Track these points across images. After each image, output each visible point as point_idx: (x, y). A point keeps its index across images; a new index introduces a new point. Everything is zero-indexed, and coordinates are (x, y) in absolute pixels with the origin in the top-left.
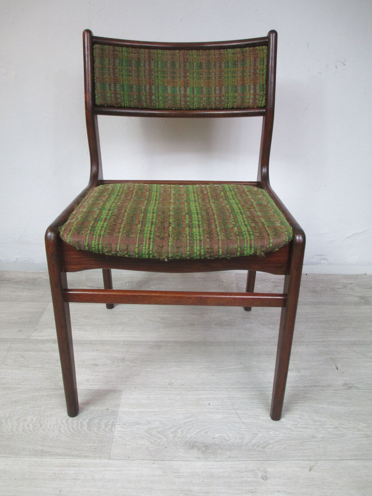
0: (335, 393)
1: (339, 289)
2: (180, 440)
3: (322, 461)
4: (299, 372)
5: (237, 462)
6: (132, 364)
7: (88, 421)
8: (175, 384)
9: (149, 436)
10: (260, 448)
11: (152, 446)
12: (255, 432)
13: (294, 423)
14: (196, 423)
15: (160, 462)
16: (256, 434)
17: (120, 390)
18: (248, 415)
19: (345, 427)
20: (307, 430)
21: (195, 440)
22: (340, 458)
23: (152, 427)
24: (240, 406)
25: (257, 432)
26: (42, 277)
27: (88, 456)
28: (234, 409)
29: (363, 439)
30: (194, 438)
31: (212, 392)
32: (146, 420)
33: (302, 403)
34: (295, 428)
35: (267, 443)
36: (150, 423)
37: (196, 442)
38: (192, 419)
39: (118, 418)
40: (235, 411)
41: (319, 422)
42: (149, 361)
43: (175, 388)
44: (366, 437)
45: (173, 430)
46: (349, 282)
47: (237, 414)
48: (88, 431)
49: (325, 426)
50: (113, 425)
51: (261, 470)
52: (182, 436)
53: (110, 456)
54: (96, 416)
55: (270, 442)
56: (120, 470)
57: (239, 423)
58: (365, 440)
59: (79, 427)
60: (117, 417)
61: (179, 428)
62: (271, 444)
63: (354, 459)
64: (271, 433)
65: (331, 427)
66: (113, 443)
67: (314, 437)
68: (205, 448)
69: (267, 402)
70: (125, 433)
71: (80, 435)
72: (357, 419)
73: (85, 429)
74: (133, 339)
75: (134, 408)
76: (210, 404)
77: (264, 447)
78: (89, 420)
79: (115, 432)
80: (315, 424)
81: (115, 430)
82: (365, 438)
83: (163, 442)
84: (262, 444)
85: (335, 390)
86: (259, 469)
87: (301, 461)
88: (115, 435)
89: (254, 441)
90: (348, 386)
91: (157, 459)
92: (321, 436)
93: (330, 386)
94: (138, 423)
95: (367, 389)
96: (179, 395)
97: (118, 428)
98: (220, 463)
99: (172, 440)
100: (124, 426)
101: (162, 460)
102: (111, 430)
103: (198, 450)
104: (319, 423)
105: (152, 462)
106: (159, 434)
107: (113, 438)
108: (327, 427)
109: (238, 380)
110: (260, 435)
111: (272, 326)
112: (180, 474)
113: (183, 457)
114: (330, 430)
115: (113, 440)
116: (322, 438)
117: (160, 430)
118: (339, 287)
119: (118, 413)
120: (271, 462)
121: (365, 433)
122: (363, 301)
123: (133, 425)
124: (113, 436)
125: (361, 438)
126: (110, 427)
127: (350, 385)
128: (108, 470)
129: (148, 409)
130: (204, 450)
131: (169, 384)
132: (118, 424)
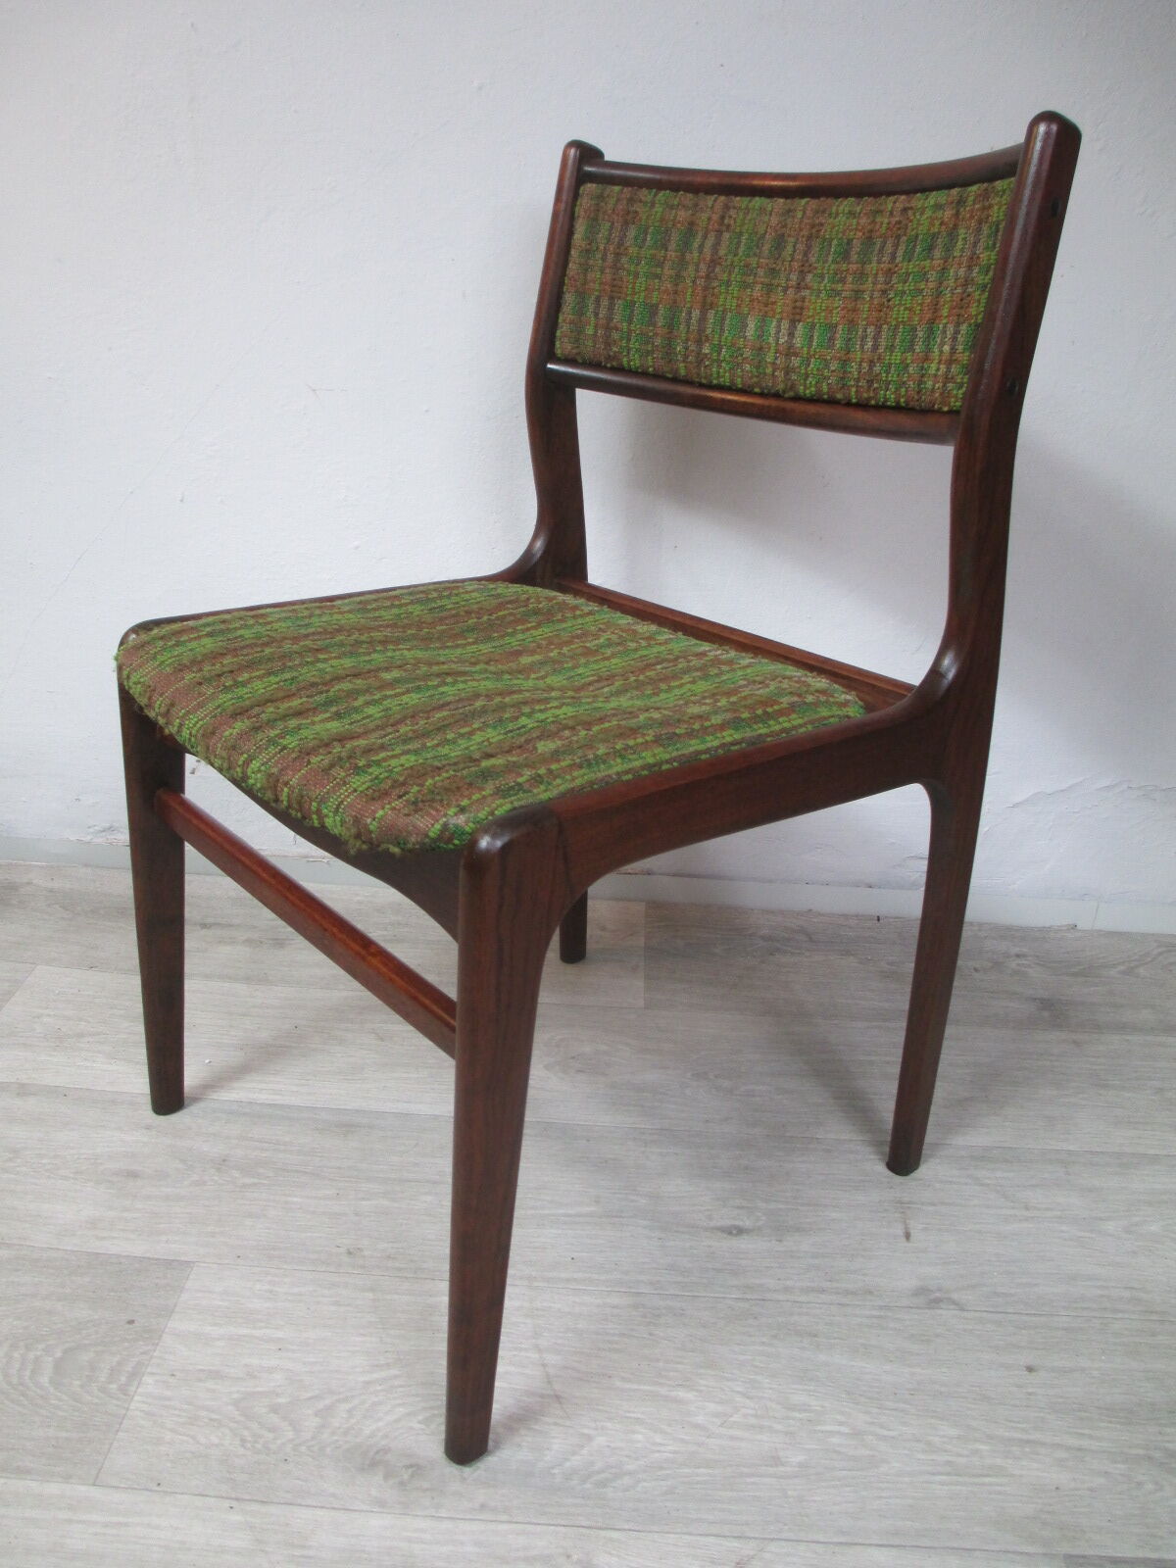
0: (881, 1317)
1: (976, 970)
2: (337, 1441)
3: (783, 1543)
4: (780, 1241)
5: (505, 1527)
6: (248, 1181)
7: (59, 1354)
8: (366, 1253)
9: (242, 1419)
10: (588, 1486)
11: (241, 1451)
12: (586, 1431)
13: (719, 1408)
14: (403, 1386)
15: (255, 1507)
16: (590, 1438)
17: (188, 1262)
18: (578, 1371)
19: (886, 1433)
20: (759, 1437)
21: (383, 1443)
22: (842, 1539)
23: (259, 1389)
24: (560, 1341)
25: (592, 1432)
26: (34, 882)
27: (28, 1472)
28: (538, 1349)
29: (938, 1478)
30: (386, 1436)
32: (246, 1365)
33: (763, 1343)
34: (722, 1425)
35: (614, 1470)
36: (255, 1377)
37: (386, 1450)
38: (393, 1372)
39: (156, 1354)
40: (537, 1356)
41: (805, 1411)
42: (306, 1173)
43: (363, 1267)
44: (948, 1474)
45: (320, 1405)
46: (1016, 950)
47: (542, 1365)
48: (52, 1390)
49: (819, 1428)
50: (136, 1374)
51: (575, 1557)
52: (345, 1426)
53: (98, 1474)
54: (86, 1342)
55: (631, 1467)
56: (120, 1524)
57: (541, 1396)
58: (942, 1483)
59: (28, 1373)
60: (155, 1351)
61: (346, 1400)
62: (630, 1473)
63: (892, 1546)
64: (639, 1437)
65: (839, 1433)
66: (120, 1433)
67: (776, 1461)
68: (410, 1471)
69: (651, 1334)
70: (168, 1403)
71: (22, 1398)
72: (933, 1411)
73: (44, 1380)
74: (272, 1097)
75: (215, 1325)
77: (603, 1484)
78: (65, 1352)
79: (136, 1398)
80: (788, 1418)
81: (135, 1392)
82: (944, 1477)
83: (279, 1442)
84: (598, 1473)
85: (881, 1308)
86: (568, 1557)
87: (711, 1539)
88: (133, 1406)
89: (576, 1461)
90: (931, 1298)
91: (247, 1497)
92: (801, 1458)
93: (871, 1293)
94: (216, 1375)
95: (991, 1310)
96: (372, 1290)
97: (149, 1384)
98: (447, 1525)
99: (313, 1438)
100: (171, 1380)
101: (262, 1502)
102: (123, 1389)
103: (386, 1477)
104: (803, 1415)
105: (227, 1504)
106: (272, 1415)
107: (123, 1418)
108: (827, 1432)
109: (575, 1255)
110: (600, 1440)
111: (727, 1083)
112: (311, 1553)
113: (333, 1495)
114: (835, 1440)
115: (121, 1423)
116: (800, 1465)
117: (281, 1400)
118: (977, 966)
119: (161, 1336)
120: (615, 1535)
121: (950, 1458)
122: (1046, 1014)
123: (200, 1380)
124: (128, 1409)
125: (933, 1474)
126: (123, 1379)
127: (938, 1294)
128: (80, 1522)
129: (261, 1328)
130: (406, 1477)
131: (349, 1253)
132: (152, 1374)
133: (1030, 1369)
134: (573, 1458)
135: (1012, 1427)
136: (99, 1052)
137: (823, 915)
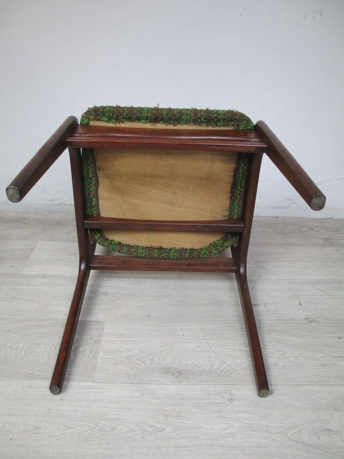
0: (297, 326)
1: (306, 231)
2: (157, 366)
3: (282, 386)
4: (266, 307)
5: (207, 386)
6: (114, 298)
8: (153, 316)
9: (129, 362)
10: (227, 374)
11: (131, 371)
12: (224, 360)
14: (171, 351)
15: (139, 385)
17: (103, 322)
18: (218, 344)
19: (304, 356)
21: (169, 366)
22: (298, 384)
23: (131, 354)
24: (211, 337)
25: (226, 360)
26: (32, 217)
27: (74, 380)
28: (206, 339)
29: (320, 367)
30: (169, 364)
31: (187, 324)
32: (127, 348)
35: (233, 370)
36: (130, 351)
37: (170, 368)
38: (168, 348)
39: (101, 347)
40: (206, 341)
41: (281, 351)
42: (130, 295)
43: (153, 320)
44: (322, 366)
45: (150, 357)
46: (316, 225)
47: (209, 344)
48: (74, 358)
49: (286, 356)
50: (97, 352)
51: (228, 393)
52: (158, 362)
53: (93, 379)
54: (81, 344)
55: (238, 369)
56: (103, 392)
57: (210, 352)
58: (322, 369)
60: (100, 345)
61: (156, 356)
62: (238, 370)
63: (311, 385)
64: (238, 361)
65: (291, 357)
66: (96, 368)
68: (178, 373)
69: (236, 334)
70: (107, 359)
72: (315, 350)
75: (115, 338)
76: (184, 335)
77: (231, 373)
79: (98, 359)
80: (277, 354)
81: (98, 357)
83: (141, 368)
84: (230, 370)
85: (297, 324)
90: (309, 320)
91: (135, 383)
92: (283, 364)
93: (293, 320)
94: (119, 351)
95: (326, 323)
96: (157, 326)
97: (101, 355)
98: (192, 386)
99: (150, 366)
100: (107, 353)
102: (94, 357)
103: (173, 375)
104: (281, 353)
105: (131, 385)
106: (137, 361)
107: (96, 364)
108: (288, 357)
109: (210, 314)
110: (228, 362)
112: (155, 396)
113: (159, 381)
114: (290, 359)
115: (96, 366)
116: (283, 365)
117: (139, 357)
118: (306, 230)
119: (101, 342)
120: (237, 386)
121: (322, 362)
122: (327, 242)
123: (115, 353)
124: (97, 362)
125: (318, 366)
126: (93, 354)
127: (311, 320)
128: (91, 392)
129: (129, 338)
130: (178, 375)
131: (148, 316)
132: (101, 352)
133: (339, 338)
134: (222, 367)
135: (338, 353)
136: (63, 264)
137: (261, 217)
